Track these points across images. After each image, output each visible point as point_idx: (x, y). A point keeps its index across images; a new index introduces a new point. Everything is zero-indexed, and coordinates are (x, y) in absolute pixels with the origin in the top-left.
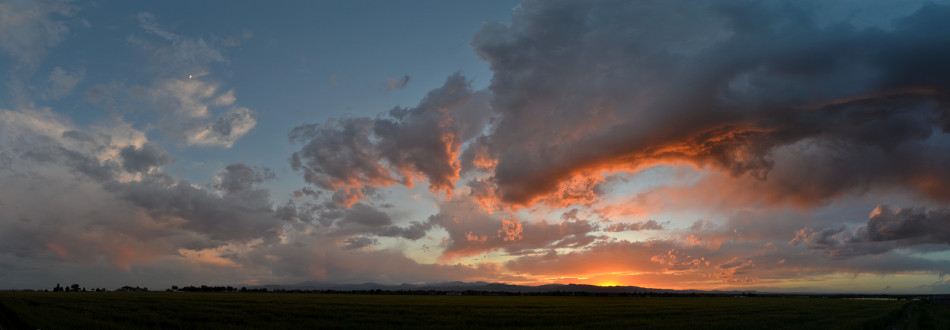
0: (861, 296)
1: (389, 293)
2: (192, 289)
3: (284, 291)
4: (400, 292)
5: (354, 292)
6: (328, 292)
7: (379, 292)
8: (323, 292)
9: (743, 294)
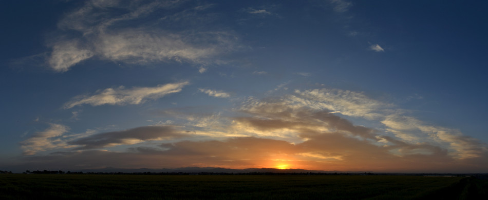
0: (427, 174)
1: (155, 174)
2: (38, 172)
3: (93, 173)
4: (162, 174)
5: (134, 174)
6: (119, 173)
7: (149, 173)
8: (116, 174)
9: (365, 173)
